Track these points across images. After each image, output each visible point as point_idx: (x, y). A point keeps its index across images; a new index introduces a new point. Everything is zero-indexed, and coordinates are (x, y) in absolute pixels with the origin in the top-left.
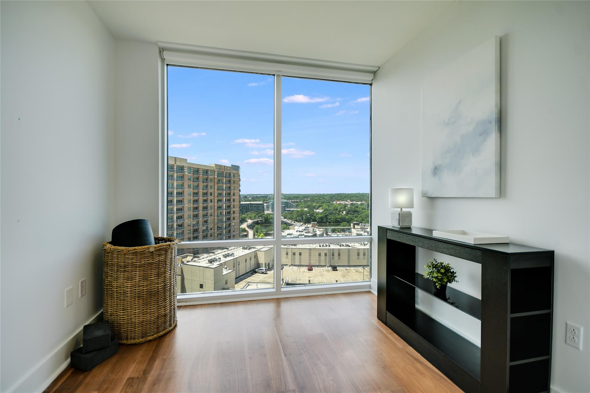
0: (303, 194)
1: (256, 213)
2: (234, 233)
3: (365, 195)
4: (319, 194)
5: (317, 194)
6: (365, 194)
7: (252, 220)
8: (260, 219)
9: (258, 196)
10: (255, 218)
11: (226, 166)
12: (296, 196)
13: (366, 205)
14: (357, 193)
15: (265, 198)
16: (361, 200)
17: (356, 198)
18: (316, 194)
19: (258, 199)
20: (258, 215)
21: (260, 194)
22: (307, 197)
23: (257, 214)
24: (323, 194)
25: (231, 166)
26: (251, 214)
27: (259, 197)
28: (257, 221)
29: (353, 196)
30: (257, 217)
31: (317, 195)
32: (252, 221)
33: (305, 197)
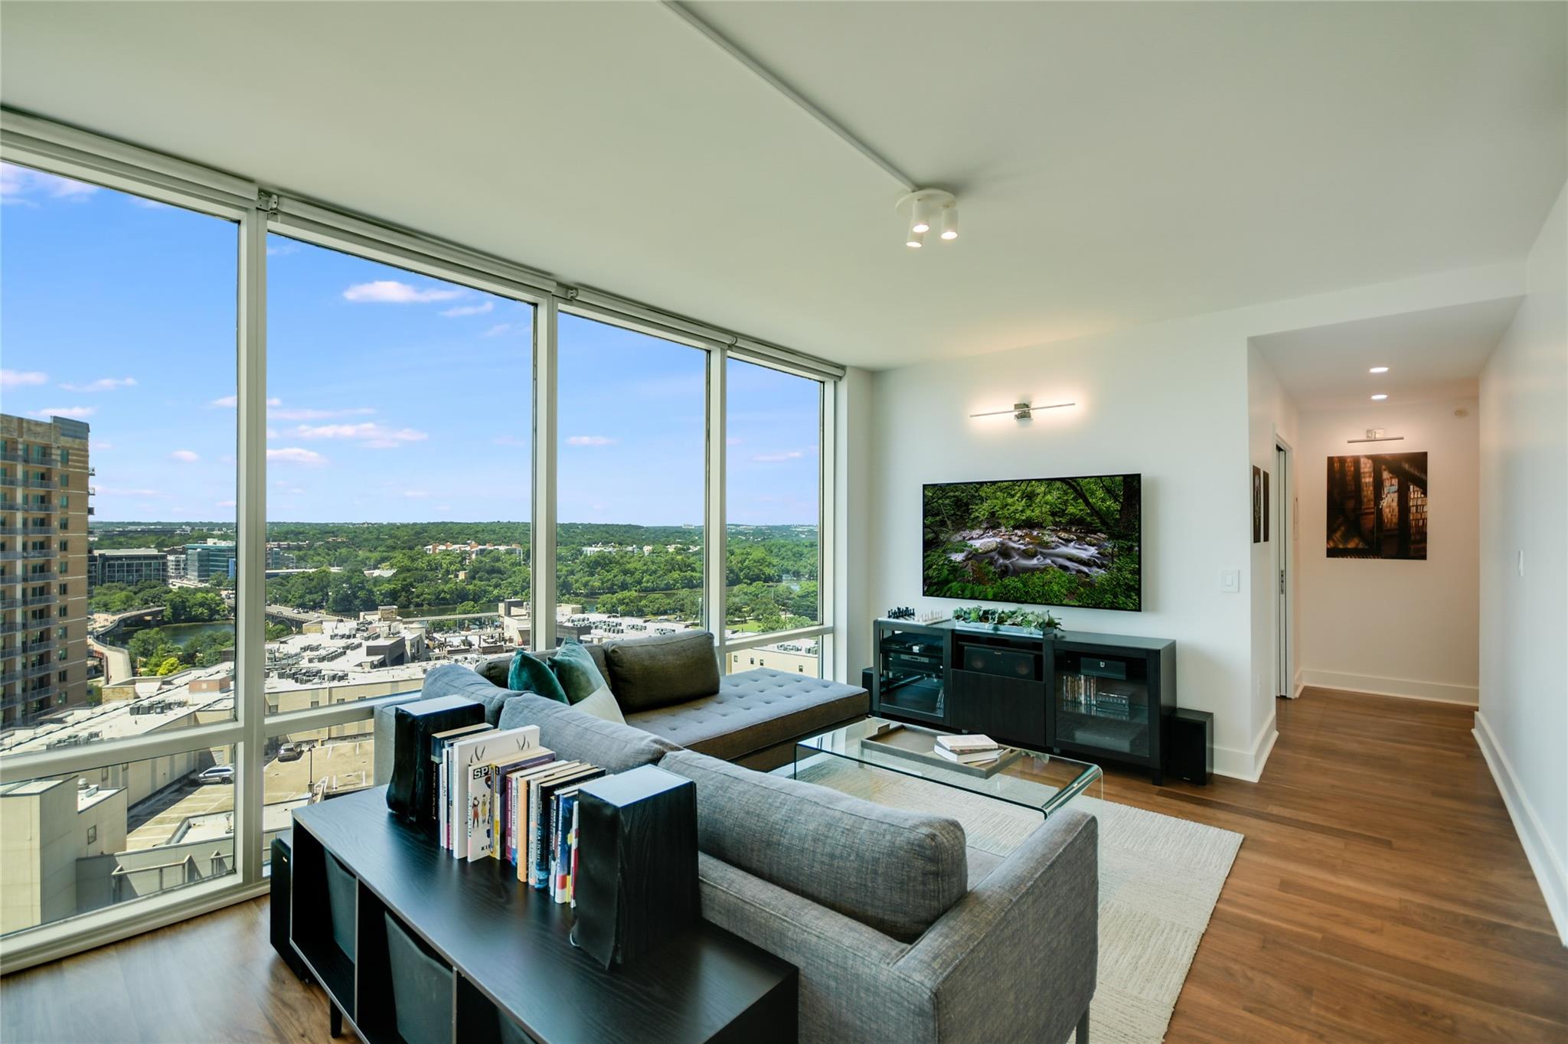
0: (317, 524)
1: (130, 588)
2: (62, 666)
3: (517, 528)
4: (376, 524)
5: (368, 524)
6: (514, 523)
7: (114, 613)
8: (149, 608)
9: (131, 528)
10: (127, 604)
11: (29, 422)
12: (293, 528)
13: (520, 553)
14: (492, 523)
15: (163, 538)
16: (506, 541)
17: (492, 536)
18: (364, 523)
19: (131, 538)
20: (140, 595)
21: (139, 524)
22: (333, 533)
23: (135, 593)
24: (388, 524)
25: (49, 421)
26: (105, 594)
27: (136, 532)
28: (135, 616)
29: (483, 530)
30: (137, 602)
31: (368, 528)
32: (117, 617)
33: (326, 533)
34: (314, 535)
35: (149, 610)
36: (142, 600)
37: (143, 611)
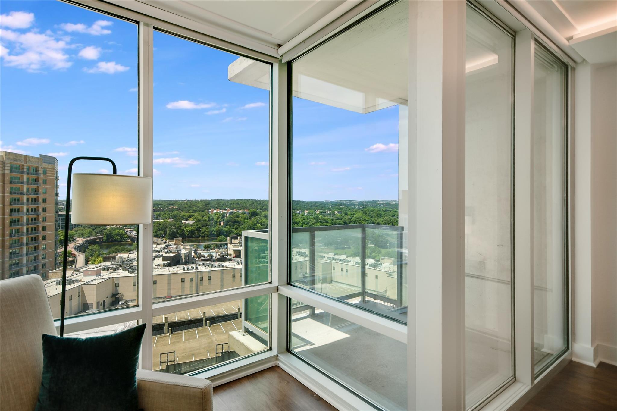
0: (167, 201)
1: (92, 227)
3: (248, 202)
4: (190, 200)
5: (187, 200)
6: (248, 200)
7: (84, 238)
8: (98, 236)
10: (90, 234)
11: (29, 157)
12: (158, 202)
13: (248, 214)
14: (238, 200)
16: (243, 208)
17: (237, 206)
18: (186, 200)
20: (95, 230)
22: (172, 204)
23: (94, 230)
24: (195, 200)
26: (82, 230)
28: (93, 239)
29: (234, 203)
30: (94, 233)
31: (186, 202)
32: (85, 240)
33: (170, 204)
34: (165, 205)
35: (98, 237)
36: (95, 232)
37: (95, 237)
